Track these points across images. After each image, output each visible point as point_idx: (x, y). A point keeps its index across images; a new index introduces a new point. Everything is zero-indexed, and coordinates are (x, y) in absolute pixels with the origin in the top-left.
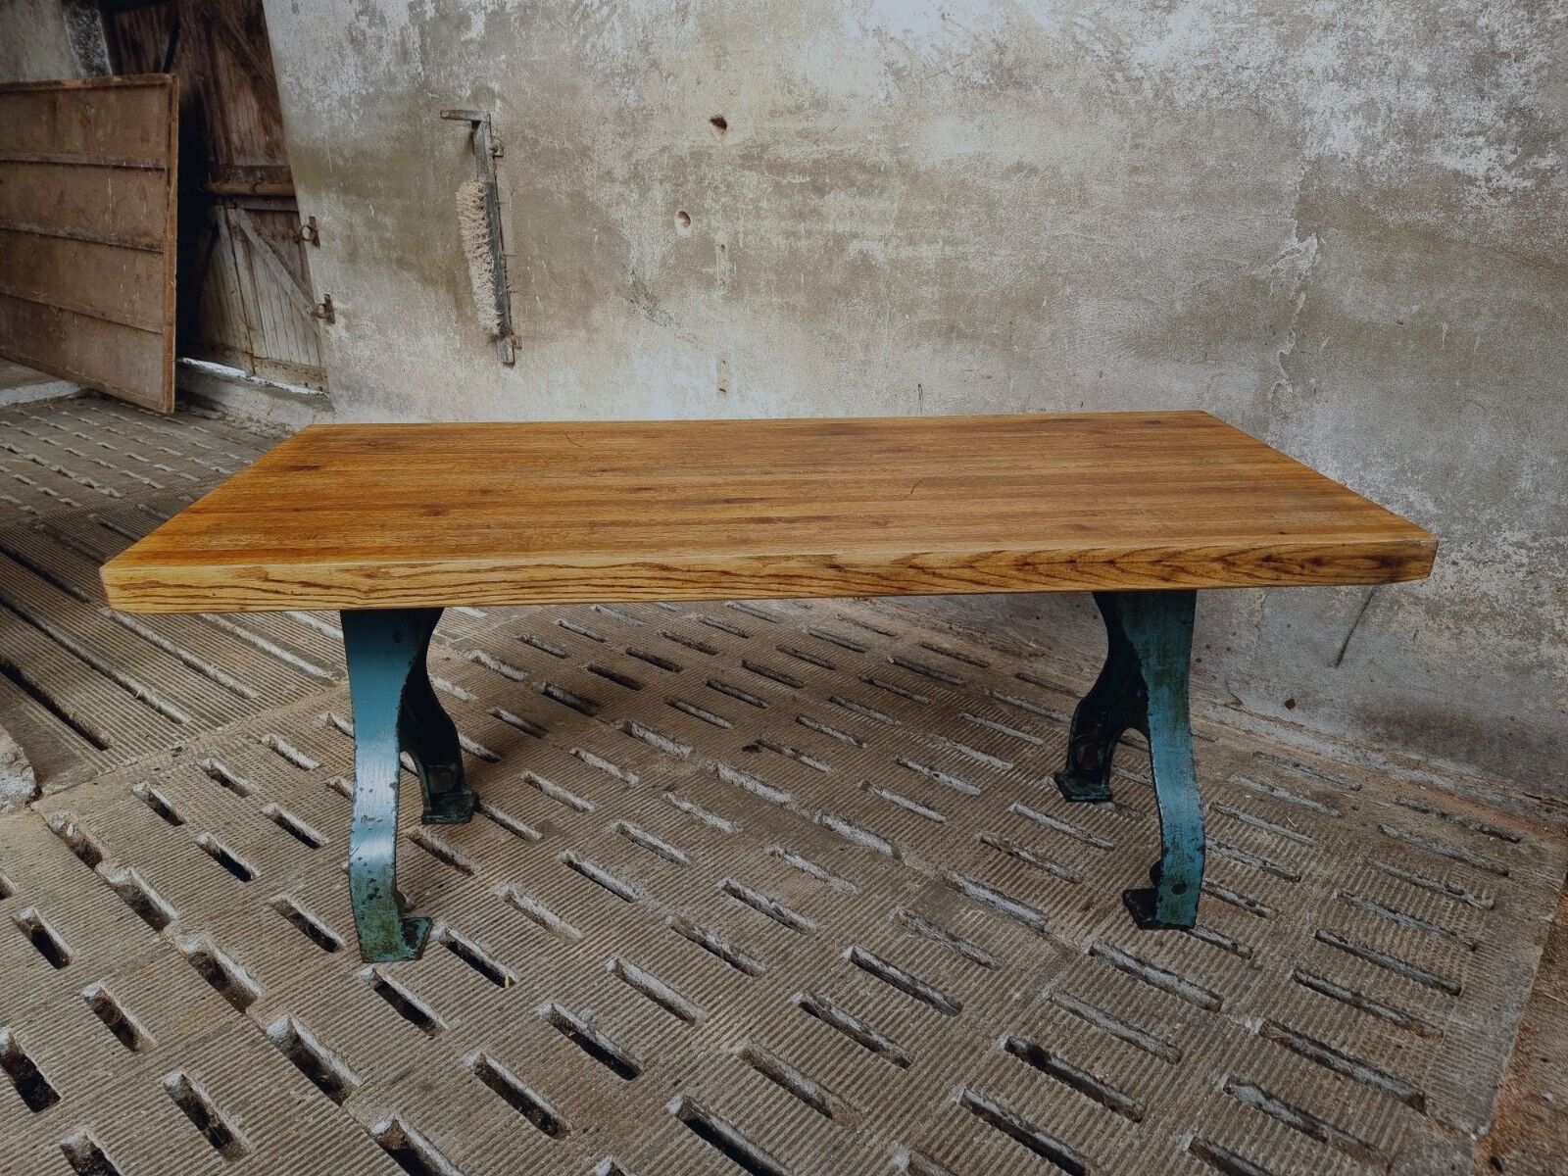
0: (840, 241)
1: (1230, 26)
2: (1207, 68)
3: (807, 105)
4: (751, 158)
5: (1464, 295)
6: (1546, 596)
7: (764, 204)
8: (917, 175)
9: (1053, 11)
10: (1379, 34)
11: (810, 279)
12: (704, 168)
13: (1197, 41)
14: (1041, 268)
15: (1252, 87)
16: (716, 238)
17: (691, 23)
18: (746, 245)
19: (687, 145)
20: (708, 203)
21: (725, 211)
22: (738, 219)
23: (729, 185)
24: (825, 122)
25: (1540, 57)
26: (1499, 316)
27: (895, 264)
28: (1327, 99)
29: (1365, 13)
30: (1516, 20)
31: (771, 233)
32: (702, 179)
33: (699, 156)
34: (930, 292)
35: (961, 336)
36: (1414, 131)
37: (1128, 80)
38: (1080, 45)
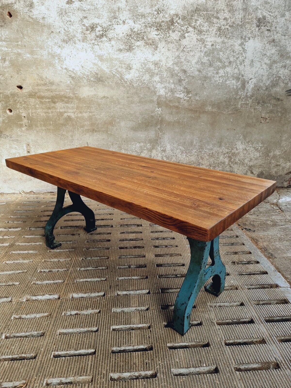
0: (61, 114)
1: (141, 73)
2: (138, 80)
3: (48, 83)
4: (32, 95)
5: (183, 115)
6: (200, 159)
7: (37, 106)
8: (80, 99)
9: (107, 68)
10: (165, 76)
11: (54, 122)
12: (16, 98)
13: (136, 75)
14: (112, 116)
15: (147, 83)
16: (22, 115)
17: (7, 63)
18: (32, 116)
19: (9, 92)
20: (18, 106)
21: (24, 108)
22: (29, 110)
23: (25, 102)
24: (54, 87)
25: (187, 80)
26: (188, 118)
27: (77, 118)
28: (159, 86)
29: (162, 72)
30: (183, 75)
31: (41, 112)
32: (15, 101)
33: (13, 95)
34: (87, 123)
35: (96, 131)
36: (172, 91)
37: (124, 81)
38: (114, 75)
